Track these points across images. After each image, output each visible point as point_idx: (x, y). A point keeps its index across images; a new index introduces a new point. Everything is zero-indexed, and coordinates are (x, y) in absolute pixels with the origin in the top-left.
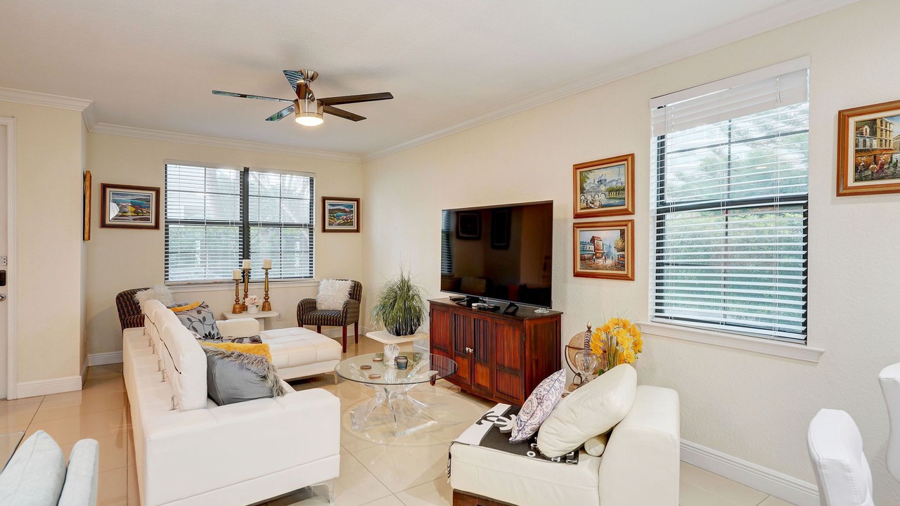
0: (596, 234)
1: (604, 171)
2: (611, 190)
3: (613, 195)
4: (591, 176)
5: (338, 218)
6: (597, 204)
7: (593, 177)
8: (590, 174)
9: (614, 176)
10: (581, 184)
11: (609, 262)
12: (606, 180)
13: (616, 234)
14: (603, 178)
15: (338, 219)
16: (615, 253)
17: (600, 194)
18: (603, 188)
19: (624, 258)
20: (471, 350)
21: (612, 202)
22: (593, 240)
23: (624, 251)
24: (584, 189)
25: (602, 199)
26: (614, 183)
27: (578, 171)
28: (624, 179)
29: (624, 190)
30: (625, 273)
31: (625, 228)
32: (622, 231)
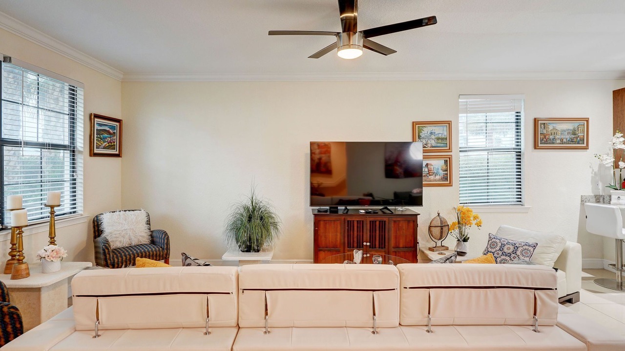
0: (428, 162)
1: (434, 128)
2: (438, 139)
3: (440, 141)
4: (425, 129)
5: (104, 139)
6: (430, 145)
7: (426, 130)
8: (425, 128)
9: (441, 131)
10: (419, 133)
11: (438, 177)
12: (435, 133)
13: (442, 162)
14: (433, 131)
15: (104, 142)
16: (442, 173)
17: (431, 140)
18: (433, 137)
19: (447, 175)
20: (368, 244)
21: (439, 145)
22: (427, 165)
23: (447, 171)
24: (421, 136)
25: (433, 143)
26: (440, 135)
27: (417, 126)
28: (446, 134)
29: (446, 139)
30: (448, 182)
31: (448, 159)
32: (446, 162)
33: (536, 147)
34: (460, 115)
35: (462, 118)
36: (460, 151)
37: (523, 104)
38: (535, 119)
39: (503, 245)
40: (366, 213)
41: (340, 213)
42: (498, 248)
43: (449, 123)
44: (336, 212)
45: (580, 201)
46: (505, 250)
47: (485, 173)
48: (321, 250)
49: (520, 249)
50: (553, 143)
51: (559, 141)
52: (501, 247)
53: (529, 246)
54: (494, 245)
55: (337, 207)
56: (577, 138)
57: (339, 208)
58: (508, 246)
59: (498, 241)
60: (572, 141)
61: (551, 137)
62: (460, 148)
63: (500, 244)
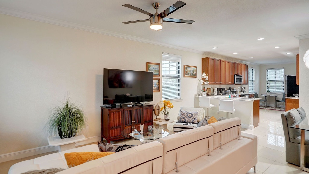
1: (154, 66)
3: (156, 72)
4: (151, 66)
9: (157, 67)
12: (154, 68)
13: (157, 81)
18: (154, 70)
20: (134, 121)
21: (156, 74)
24: (149, 69)
26: (156, 69)
27: (148, 64)
28: (158, 69)
29: (158, 71)
30: (159, 90)
31: (159, 80)
32: (158, 81)
33: (184, 76)
34: (163, 61)
35: (163, 62)
36: (163, 77)
37: (181, 59)
38: (184, 66)
39: (187, 114)
40: (132, 106)
41: (117, 107)
42: (186, 115)
43: (159, 64)
44: (115, 107)
45: (194, 96)
46: (189, 116)
47: (169, 86)
48: (112, 129)
49: (194, 115)
50: (188, 75)
51: (190, 74)
52: (187, 115)
53: (196, 113)
54: (184, 114)
55: (116, 104)
56: (194, 73)
57: (116, 105)
58: (189, 114)
59: (185, 113)
60: (193, 75)
61: (188, 73)
62: (163, 75)
63: (186, 114)
